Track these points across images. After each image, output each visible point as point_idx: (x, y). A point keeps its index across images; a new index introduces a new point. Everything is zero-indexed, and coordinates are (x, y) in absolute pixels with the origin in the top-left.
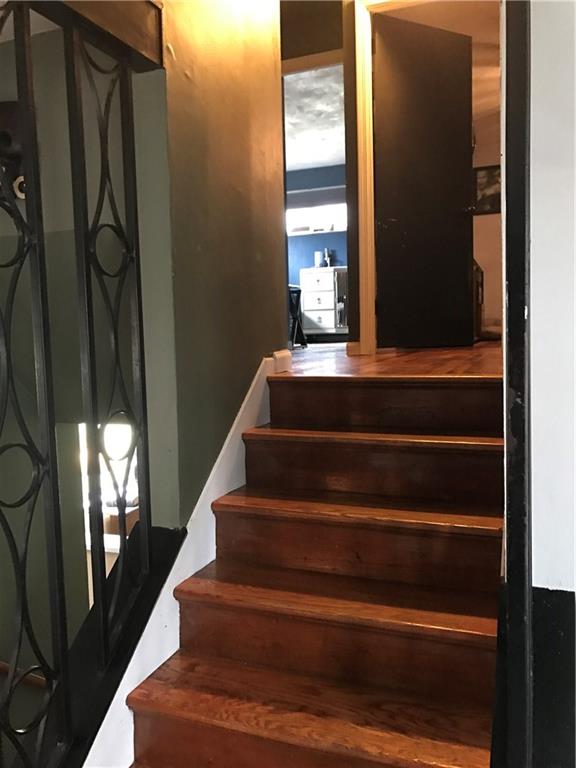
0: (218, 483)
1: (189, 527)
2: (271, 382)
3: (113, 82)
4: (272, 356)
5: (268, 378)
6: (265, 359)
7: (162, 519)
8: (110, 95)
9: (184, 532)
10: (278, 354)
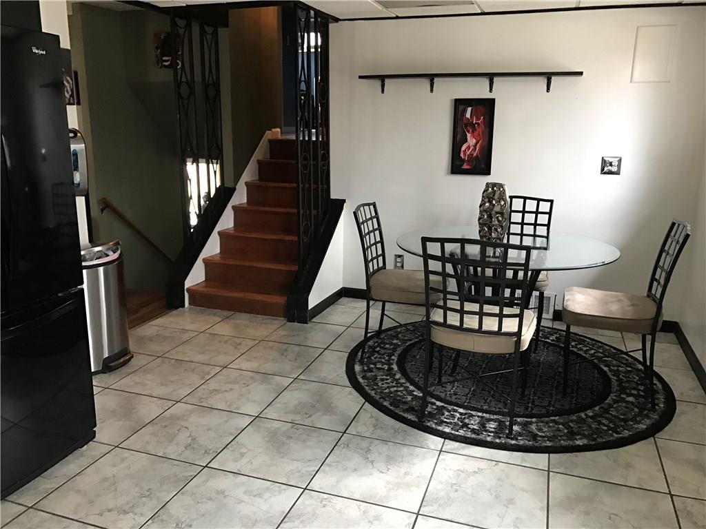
0: (248, 175)
1: (237, 187)
2: (269, 141)
3: (212, 37)
4: (270, 130)
5: (269, 140)
6: (267, 132)
7: (228, 184)
8: (212, 41)
9: (235, 189)
10: (273, 130)
